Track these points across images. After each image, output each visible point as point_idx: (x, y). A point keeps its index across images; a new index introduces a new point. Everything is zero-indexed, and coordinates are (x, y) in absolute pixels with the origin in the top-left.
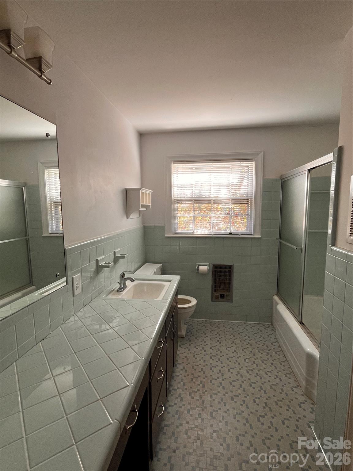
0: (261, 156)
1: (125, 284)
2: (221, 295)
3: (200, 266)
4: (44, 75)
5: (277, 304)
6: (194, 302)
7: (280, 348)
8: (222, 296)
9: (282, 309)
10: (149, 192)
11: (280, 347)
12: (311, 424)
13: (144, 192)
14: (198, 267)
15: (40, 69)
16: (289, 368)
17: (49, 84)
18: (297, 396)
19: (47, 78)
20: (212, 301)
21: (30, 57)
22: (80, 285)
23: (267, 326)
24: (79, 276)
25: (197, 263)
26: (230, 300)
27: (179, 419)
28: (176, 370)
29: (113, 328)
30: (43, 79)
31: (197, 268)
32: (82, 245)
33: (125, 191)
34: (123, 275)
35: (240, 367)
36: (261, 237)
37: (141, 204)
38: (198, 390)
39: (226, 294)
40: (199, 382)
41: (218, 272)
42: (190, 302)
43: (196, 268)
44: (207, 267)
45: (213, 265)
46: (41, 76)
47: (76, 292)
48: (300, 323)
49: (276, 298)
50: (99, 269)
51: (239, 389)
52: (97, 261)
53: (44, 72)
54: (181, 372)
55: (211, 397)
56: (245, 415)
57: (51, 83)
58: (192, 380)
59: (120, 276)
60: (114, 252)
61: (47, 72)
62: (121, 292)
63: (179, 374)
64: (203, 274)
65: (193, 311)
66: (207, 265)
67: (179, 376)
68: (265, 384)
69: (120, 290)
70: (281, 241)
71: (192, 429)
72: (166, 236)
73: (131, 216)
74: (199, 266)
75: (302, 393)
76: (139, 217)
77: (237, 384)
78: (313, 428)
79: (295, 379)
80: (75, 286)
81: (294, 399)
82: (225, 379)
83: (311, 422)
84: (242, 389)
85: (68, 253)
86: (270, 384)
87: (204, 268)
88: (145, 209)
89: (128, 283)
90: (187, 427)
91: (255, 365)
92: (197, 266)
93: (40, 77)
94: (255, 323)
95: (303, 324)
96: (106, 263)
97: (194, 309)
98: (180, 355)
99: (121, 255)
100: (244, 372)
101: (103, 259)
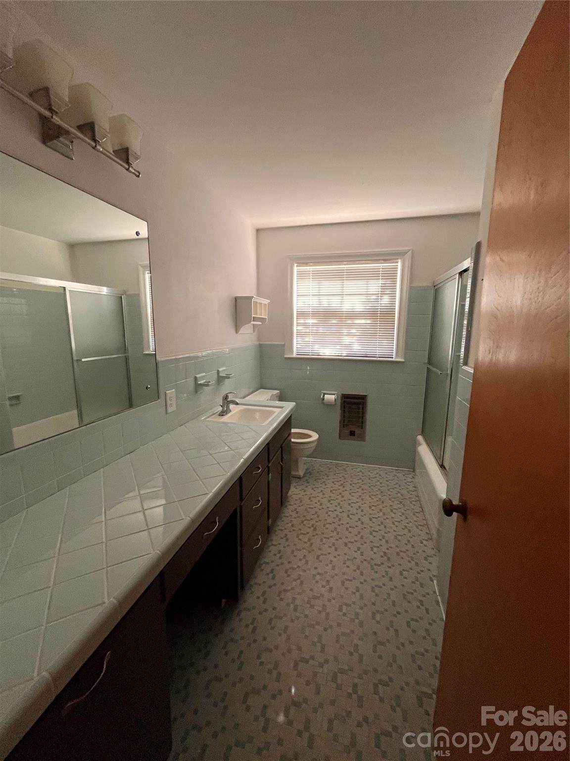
0: (408, 256)
1: (228, 407)
2: (351, 432)
3: (326, 395)
4: (132, 167)
5: (420, 445)
6: (315, 436)
7: (417, 498)
8: (352, 434)
9: (424, 451)
10: (266, 302)
11: (418, 496)
12: (434, 578)
13: (257, 302)
14: (324, 396)
15: (127, 162)
16: (424, 519)
17: (138, 176)
18: (425, 549)
19: (134, 170)
20: (339, 438)
21: (116, 149)
22: (174, 402)
23: (407, 472)
24: (172, 392)
25: (322, 391)
26: (362, 438)
27: (280, 558)
28: (286, 510)
29: (212, 455)
30: (131, 172)
31: (322, 397)
32: (177, 358)
33: (234, 300)
34: (226, 397)
35: (363, 513)
36: (403, 360)
37: (253, 316)
38: (308, 533)
39: (358, 431)
40: (310, 526)
41: (349, 403)
42: (310, 436)
43: (320, 396)
44: (334, 396)
45: (342, 394)
46: (129, 168)
47: (170, 410)
48: (441, 467)
49: (420, 438)
50: (198, 387)
51: (356, 535)
52: (196, 378)
53: (131, 164)
54: (291, 513)
55: (322, 541)
56: (358, 561)
57: (140, 176)
58: (303, 522)
59: (223, 398)
60: (218, 371)
61: (136, 164)
62: (223, 415)
63: (287, 515)
64: (330, 405)
65: (314, 446)
66: (334, 395)
67: (288, 517)
68: (389, 535)
69: (222, 414)
70: (429, 366)
71: (293, 568)
72: (286, 356)
73: (241, 331)
74: (324, 394)
75: (433, 547)
76: (252, 332)
77: (355, 531)
78: (435, 582)
79: (428, 532)
80: (169, 402)
81: (420, 551)
82: (342, 524)
83: (434, 576)
84: (359, 536)
85: (160, 365)
86: (395, 533)
87: (330, 398)
88: (260, 323)
89: (232, 406)
90: (288, 566)
91: (381, 514)
92: (322, 394)
93: (128, 170)
94: (392, 469)
95: (444, 467)
96: (205, 382)
97: (314, 445)
98: (293, 496)
99: (226, 374)
100: (366, 519)
101: (203, 378)
